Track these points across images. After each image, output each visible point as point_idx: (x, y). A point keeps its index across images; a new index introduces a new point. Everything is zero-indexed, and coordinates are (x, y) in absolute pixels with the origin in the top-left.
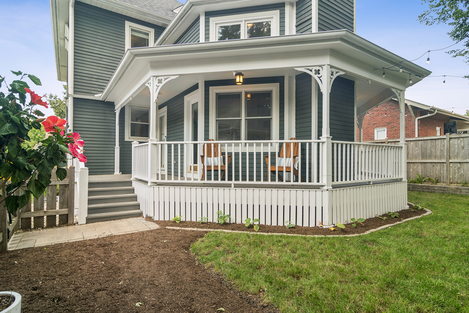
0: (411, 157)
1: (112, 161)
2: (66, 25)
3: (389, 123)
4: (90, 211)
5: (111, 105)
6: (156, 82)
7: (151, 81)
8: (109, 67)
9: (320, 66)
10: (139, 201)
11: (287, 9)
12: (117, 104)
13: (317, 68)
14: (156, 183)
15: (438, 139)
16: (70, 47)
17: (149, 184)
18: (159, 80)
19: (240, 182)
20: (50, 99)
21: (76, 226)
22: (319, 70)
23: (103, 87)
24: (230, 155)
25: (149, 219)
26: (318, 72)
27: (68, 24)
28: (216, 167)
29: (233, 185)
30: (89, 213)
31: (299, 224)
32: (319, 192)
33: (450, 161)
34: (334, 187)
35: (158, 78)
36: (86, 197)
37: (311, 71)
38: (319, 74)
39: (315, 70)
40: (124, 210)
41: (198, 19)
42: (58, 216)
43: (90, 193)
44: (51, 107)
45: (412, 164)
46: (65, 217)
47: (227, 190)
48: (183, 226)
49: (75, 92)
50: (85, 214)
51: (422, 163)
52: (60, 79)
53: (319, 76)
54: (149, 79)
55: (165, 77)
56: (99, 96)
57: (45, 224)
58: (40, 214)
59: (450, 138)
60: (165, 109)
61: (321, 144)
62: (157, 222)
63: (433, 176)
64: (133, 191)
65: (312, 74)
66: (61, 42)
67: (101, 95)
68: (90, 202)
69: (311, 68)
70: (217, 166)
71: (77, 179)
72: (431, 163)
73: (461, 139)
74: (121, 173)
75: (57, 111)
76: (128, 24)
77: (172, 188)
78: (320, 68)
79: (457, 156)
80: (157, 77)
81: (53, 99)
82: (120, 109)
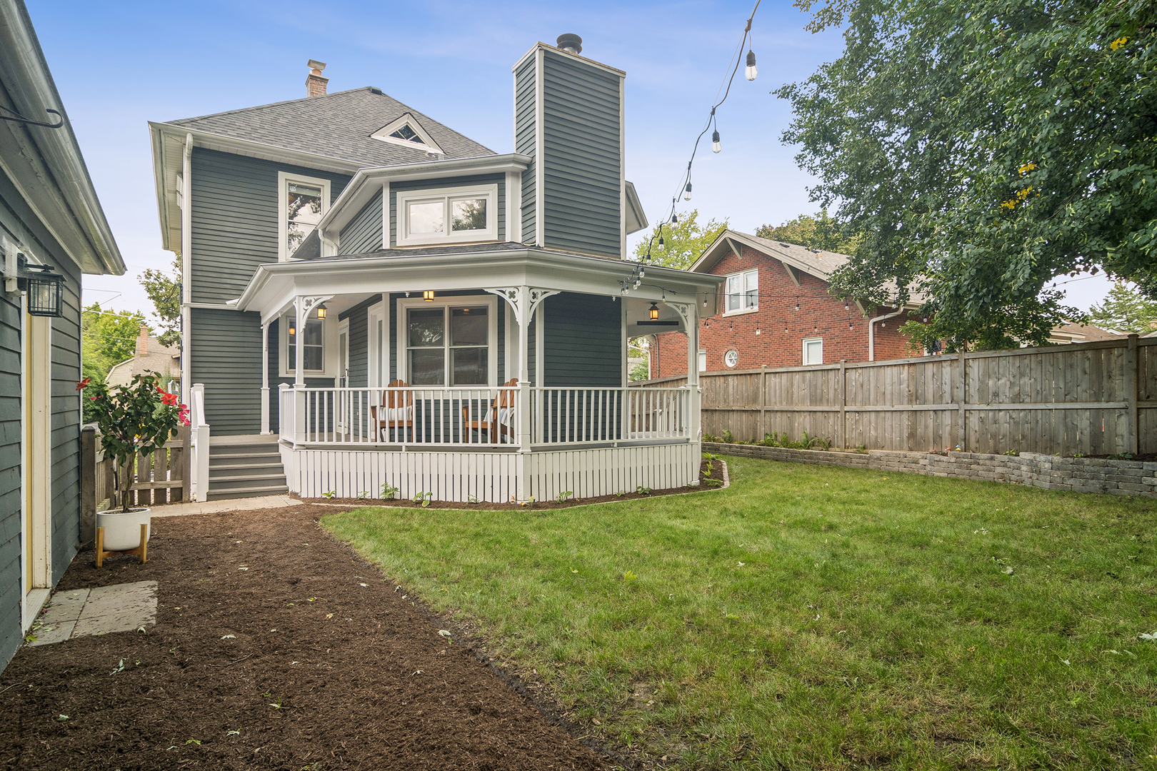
0: (797, 401)
1: (257, 412)
2: (178, 177)
3: (827, 329)
4: (212, 484)
5: (256, 316)
6: (303, 304)
7: (297, 301)
8: (250, 253)
9: (516, 287)
10: (286, 473)
11: (509, 182)
12: (264, 316)
13: (512, 290)
14: (304, 445)
15: (831, 370)
16: (185, 204)
17: (294, 447)
18: (307, 301)
19: (414, 443)
20: (146, 280)
21: (194, 503)
22: (514, 292)
23: (242, 288)
24: (428, 402)
25: (295, 495)
26: (512, 295)
27: (181, 173)
28: (401, 422)
29: (404, 448)
30: (210, 488)
31: (488, 499)
32: (512, 456)
33: (846, 409)
34: (534, 450)
35: (306, 298)
36: (207, 467)
37: (504, 292)
38: (514, 297)
39: (510, 292)
40: (263, 486)
41: (379, 193)
42: (168, 490)
43: (212, 461)
44: (150, 298)
45: (797, 414)
46: (178, 492)
47: (396, 454)
48: (333, 503)
49: (194, 298)
50: (206, 489)
51: (810, 412)
52: (166, 247)
53: (515, 300)
54: (295, 299)
55: (316, 298)
56: (233, 304)
57: (152, 501)
58: (146, 486)
59: (846, 369)
60: (346, 321)
61: (515, 392)
62: (304, 499)
63: (824, 435)
64: (279, 458)
65: (506, 297)
66: (169, 197)
67: (236, 300)
68: (212, 473)
69: (504, 290)
70: (394, 422)
71: (194, 442)
72: (822, 412)
73: (860, 371)
74: (272, 432)
75: (161, 306)
76: (283, 176)
77: (325, 453)
78: (516, 290)
79: (854, 400)
80: (305, 296)
81: (152, 280)
82: (268, 324)
